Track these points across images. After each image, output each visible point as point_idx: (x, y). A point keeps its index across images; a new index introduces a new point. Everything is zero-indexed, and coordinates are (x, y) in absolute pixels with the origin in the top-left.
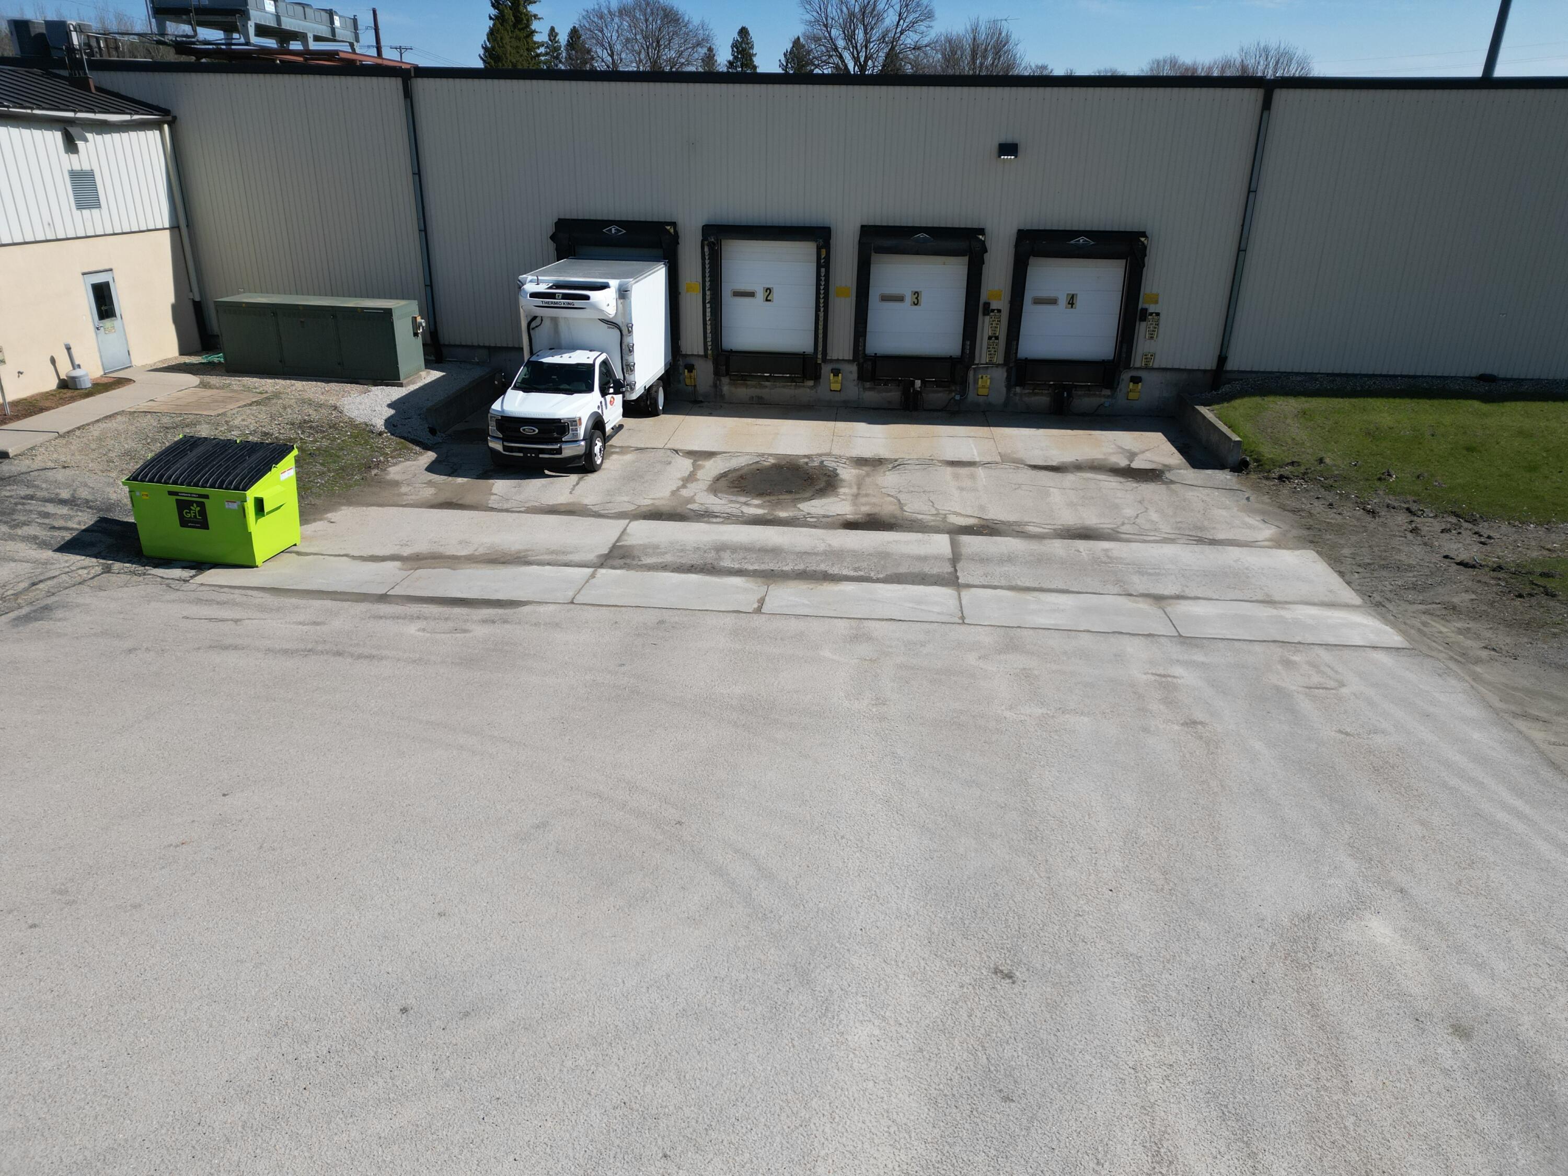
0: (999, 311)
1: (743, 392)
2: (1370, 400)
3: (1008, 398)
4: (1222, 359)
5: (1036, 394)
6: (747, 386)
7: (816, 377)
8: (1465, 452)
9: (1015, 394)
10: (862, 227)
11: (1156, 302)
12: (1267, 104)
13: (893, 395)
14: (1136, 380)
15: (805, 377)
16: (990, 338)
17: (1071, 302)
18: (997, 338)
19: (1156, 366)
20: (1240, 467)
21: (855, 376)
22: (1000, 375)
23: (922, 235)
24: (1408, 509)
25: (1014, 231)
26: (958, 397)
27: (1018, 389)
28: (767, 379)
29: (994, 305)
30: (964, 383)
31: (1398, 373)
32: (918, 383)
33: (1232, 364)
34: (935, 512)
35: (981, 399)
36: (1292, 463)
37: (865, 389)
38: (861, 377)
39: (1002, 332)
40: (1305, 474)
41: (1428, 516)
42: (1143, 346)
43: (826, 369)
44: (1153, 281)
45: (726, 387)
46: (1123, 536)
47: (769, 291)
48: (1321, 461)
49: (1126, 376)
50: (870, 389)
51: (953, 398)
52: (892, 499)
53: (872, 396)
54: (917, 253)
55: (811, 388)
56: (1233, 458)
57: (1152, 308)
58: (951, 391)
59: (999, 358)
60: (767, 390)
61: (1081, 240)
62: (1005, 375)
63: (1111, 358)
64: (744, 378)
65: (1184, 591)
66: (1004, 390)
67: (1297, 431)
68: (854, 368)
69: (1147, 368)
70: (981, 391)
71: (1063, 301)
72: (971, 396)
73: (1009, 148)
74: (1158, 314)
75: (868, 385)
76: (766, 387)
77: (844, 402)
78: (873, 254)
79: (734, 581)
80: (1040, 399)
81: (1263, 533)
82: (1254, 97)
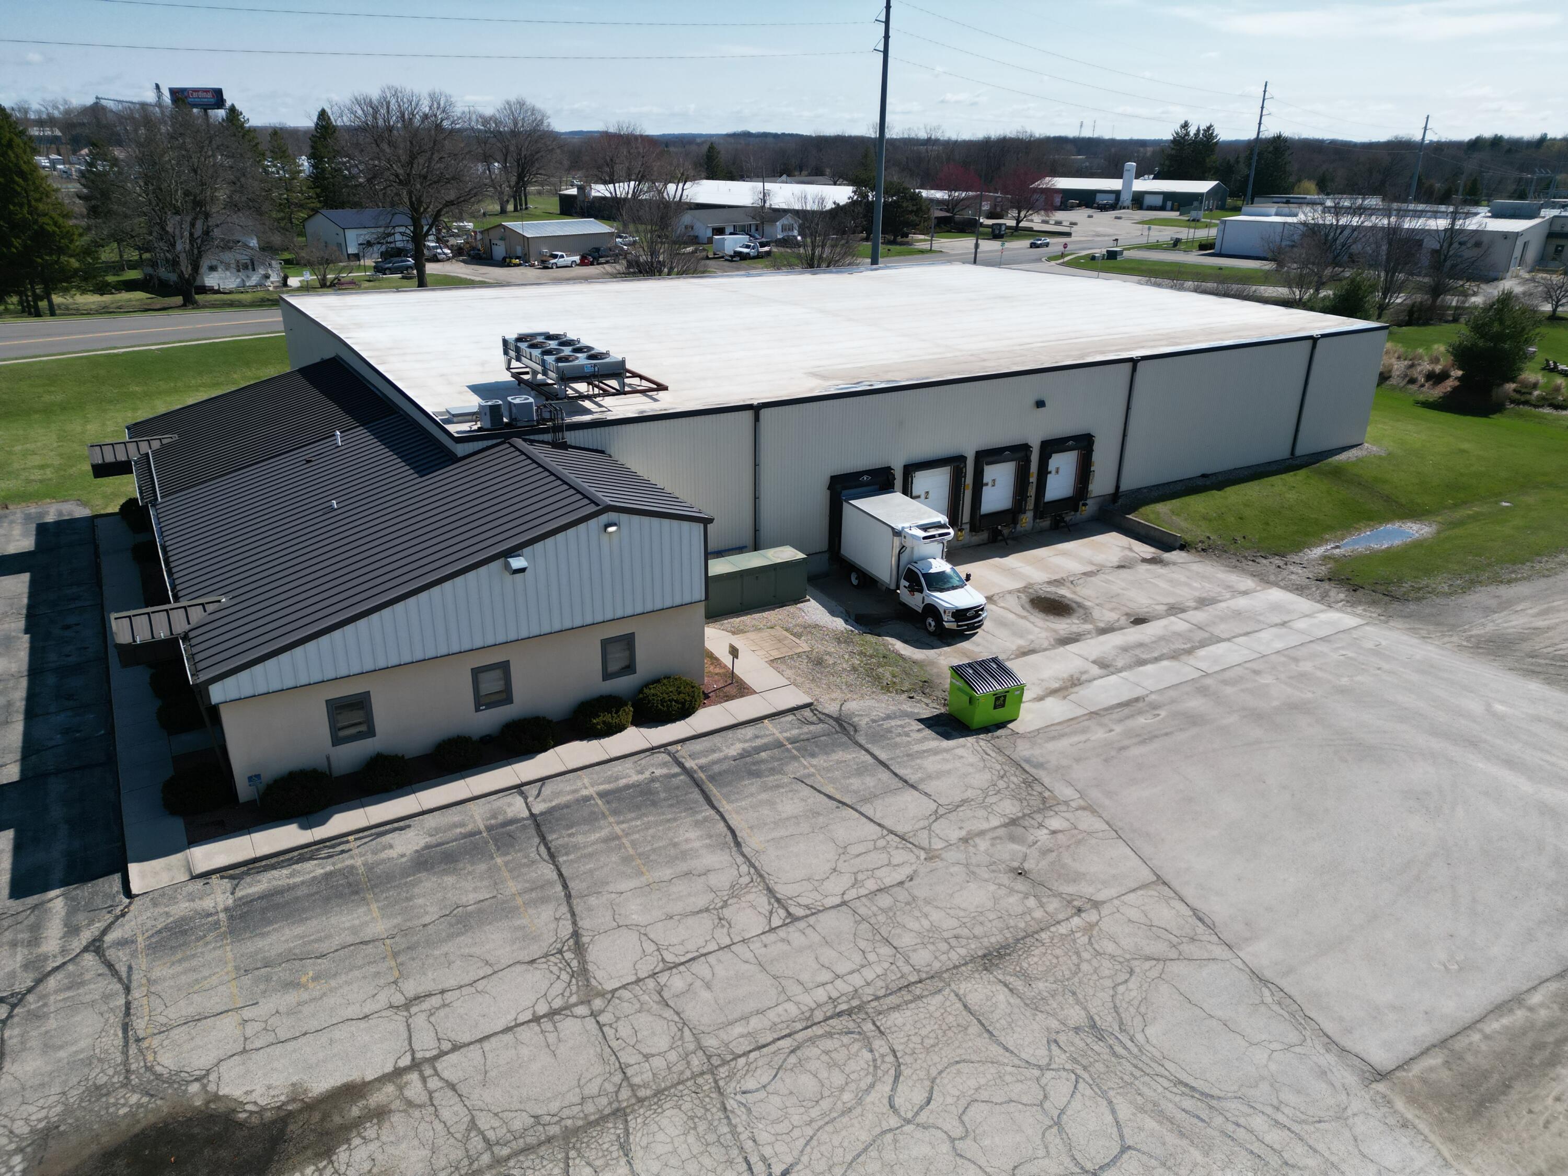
0: (1034, 482)
3: (1034, 526)
4: (1118, 487)
5: (1046, 520)
8: (1241, 520)
9: (1036, 523)
10: (978, 452)
11: (1094, 466)
12: (1134, 371)
13: (984, 536)
14: (1087, 504)
16: (1028, 497)
17: (1057, 471)
18: (1033, 496)
20: (1183, 547)
21: (971, 529)
22: (1033, 514)
23: (1006, 452)
24: (1261, 556)
25: (1041, 442)
26: (1013, 531)
27: (1039, 523)
29: (1031, 480)
30: (1016, 523)
32: (998, 527)
33: (1124, 487)
34: (1144, 606)
35: (1023, 529)
36: (1199, 541)
38: (974, 529)
39: (1035, 492)
40: (1210, 546)
41: (1271, 558)
42: (1088, 487)
46: (1217, 598)
47: (928, 493)
48: (1208, 538)
49: (1081, 503)
50: (976, 535)
51: (1011, 531)
52: (1116, 603)
53: (976, 539)
54: (1000, 462)
56: (1178, 545)
57: (1092, 469)
58: (1012, 528)
59: (1034, 505)
61: (1070, 443)
62: (1035, 513)
63: (1074, 495)
65: (1281, 619)
66: (1033, 521)
67: (1182, 522)
68: (971, 525)
69: (1090, 498)
70: (1023, 525)
71: (1054, 471)
72: (1019, 528)
73: (1040, 404)
74: (1095, 471)
75: (973, 534)
77: (964, 544)
78: (983, 466)
79: (1165, 663)
80: (1046, 523)
81: (1248, 583)
82: (1128, 366)
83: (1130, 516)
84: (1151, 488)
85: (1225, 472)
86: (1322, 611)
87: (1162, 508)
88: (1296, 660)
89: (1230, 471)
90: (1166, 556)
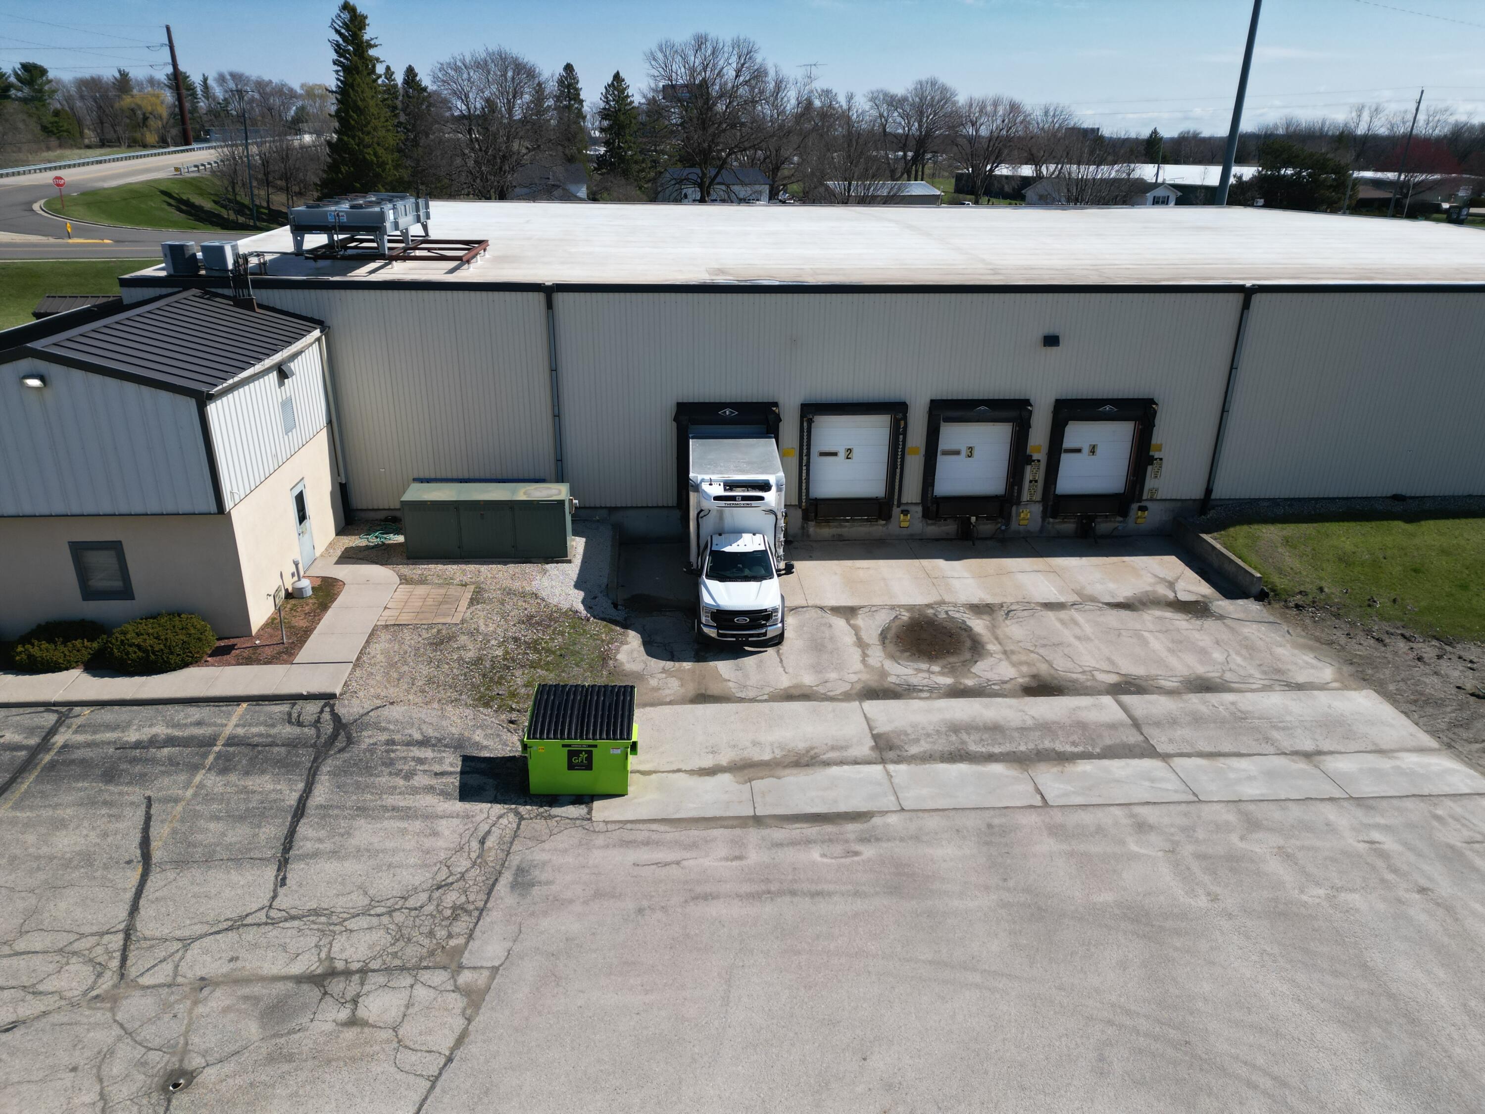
0: (1039, 461)
1: (826, 532)
2: (1327, 524)
3: (1042, 527)
4: (1209, 491)
5: (1066, 522)
6: (829, 527)
7: (888, 517)
8: (1413, 574)
9: (1049, 523)
10: (932, 401)
11: (1160, 450)
12: (1246, 305)
13: (949, 528)
14: (1143, 509)
15: (880, 517)
16: (1031, 482)
17: (1093, 450)
18: (1036, 481)
19: (1158, 498)
20: (1261, 597)
21: (920, 514)
22: (1037, 509)
23: (982, 408)
24: (1403, 635)
25: (1053, 400)
26: (1003, 528)
27: (1051, 520)
28: (847, 521)
29: (1036, 456)
30: (1008, 518)
31: (1335, 496)
32: (973, 519)
33: (1219, 493)
34: (1081, 670)
35: (1021, 528)
36: (1301, 593)
37: (928, 524)
38: (926, 515)
39: (1041, 476)
40: (1314, 602)
41: (1419, 642)
42: (1150, 483)
43: (896, 511)
44: (1159, 436)
45: (812, 528)
46: (1233, 685)
47: (849, 451)
48: (1321, 590)
49: (1135, 506)
50: (932, 524)
51: (1000, 528)
52: (1037, 656)
53: (933, 530)
54: (978, 421)
55: (884, 525)
56: (1255, 590)
57: (1157, 455)
58: (997, 523)
59: (1038, 496)
60: (846, 529)
61: (1108, 408)
62: (1041, 508)
63: (1122, 491)
64: (828, 521)
65: (1317, 746)
66: (1040, 520)
67: (1289, 560)
68: (919, 509)
69: (1152, 500)
70: (1022, 522)
71: (1086, 450)
72: (1014, 526)
73: (1051, 341)
74: (1161, 459)
75: (929, 522)
76: (845, 527)
77: (912, 535)
78: (942, 424)
79: (997, 768)
80: (1069, 526)
81: (1327, 673)
82: (1236, 299)
83: (1204, 536)
84: (1274, 502)
85: (1444, 498)
86: (1421, 750)
87: (1271, 533)
88: (1253, 825)
89: (1455, 498)
90: (1223, 605)
